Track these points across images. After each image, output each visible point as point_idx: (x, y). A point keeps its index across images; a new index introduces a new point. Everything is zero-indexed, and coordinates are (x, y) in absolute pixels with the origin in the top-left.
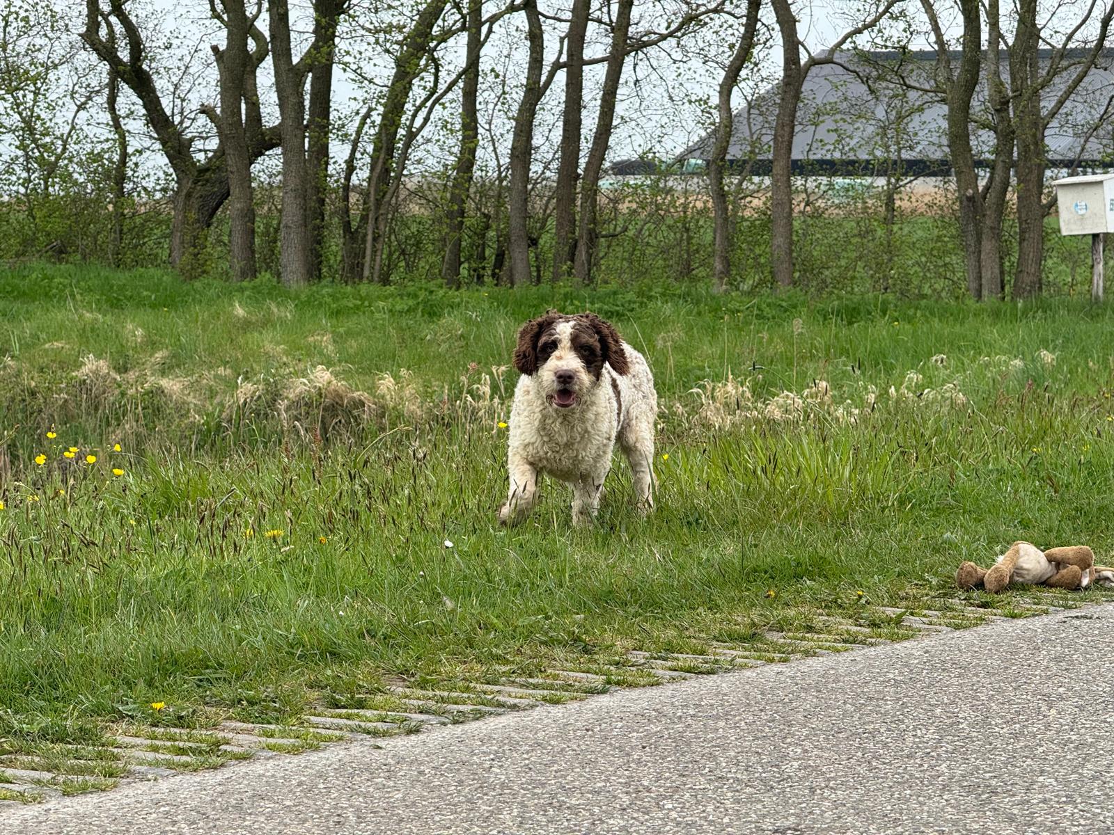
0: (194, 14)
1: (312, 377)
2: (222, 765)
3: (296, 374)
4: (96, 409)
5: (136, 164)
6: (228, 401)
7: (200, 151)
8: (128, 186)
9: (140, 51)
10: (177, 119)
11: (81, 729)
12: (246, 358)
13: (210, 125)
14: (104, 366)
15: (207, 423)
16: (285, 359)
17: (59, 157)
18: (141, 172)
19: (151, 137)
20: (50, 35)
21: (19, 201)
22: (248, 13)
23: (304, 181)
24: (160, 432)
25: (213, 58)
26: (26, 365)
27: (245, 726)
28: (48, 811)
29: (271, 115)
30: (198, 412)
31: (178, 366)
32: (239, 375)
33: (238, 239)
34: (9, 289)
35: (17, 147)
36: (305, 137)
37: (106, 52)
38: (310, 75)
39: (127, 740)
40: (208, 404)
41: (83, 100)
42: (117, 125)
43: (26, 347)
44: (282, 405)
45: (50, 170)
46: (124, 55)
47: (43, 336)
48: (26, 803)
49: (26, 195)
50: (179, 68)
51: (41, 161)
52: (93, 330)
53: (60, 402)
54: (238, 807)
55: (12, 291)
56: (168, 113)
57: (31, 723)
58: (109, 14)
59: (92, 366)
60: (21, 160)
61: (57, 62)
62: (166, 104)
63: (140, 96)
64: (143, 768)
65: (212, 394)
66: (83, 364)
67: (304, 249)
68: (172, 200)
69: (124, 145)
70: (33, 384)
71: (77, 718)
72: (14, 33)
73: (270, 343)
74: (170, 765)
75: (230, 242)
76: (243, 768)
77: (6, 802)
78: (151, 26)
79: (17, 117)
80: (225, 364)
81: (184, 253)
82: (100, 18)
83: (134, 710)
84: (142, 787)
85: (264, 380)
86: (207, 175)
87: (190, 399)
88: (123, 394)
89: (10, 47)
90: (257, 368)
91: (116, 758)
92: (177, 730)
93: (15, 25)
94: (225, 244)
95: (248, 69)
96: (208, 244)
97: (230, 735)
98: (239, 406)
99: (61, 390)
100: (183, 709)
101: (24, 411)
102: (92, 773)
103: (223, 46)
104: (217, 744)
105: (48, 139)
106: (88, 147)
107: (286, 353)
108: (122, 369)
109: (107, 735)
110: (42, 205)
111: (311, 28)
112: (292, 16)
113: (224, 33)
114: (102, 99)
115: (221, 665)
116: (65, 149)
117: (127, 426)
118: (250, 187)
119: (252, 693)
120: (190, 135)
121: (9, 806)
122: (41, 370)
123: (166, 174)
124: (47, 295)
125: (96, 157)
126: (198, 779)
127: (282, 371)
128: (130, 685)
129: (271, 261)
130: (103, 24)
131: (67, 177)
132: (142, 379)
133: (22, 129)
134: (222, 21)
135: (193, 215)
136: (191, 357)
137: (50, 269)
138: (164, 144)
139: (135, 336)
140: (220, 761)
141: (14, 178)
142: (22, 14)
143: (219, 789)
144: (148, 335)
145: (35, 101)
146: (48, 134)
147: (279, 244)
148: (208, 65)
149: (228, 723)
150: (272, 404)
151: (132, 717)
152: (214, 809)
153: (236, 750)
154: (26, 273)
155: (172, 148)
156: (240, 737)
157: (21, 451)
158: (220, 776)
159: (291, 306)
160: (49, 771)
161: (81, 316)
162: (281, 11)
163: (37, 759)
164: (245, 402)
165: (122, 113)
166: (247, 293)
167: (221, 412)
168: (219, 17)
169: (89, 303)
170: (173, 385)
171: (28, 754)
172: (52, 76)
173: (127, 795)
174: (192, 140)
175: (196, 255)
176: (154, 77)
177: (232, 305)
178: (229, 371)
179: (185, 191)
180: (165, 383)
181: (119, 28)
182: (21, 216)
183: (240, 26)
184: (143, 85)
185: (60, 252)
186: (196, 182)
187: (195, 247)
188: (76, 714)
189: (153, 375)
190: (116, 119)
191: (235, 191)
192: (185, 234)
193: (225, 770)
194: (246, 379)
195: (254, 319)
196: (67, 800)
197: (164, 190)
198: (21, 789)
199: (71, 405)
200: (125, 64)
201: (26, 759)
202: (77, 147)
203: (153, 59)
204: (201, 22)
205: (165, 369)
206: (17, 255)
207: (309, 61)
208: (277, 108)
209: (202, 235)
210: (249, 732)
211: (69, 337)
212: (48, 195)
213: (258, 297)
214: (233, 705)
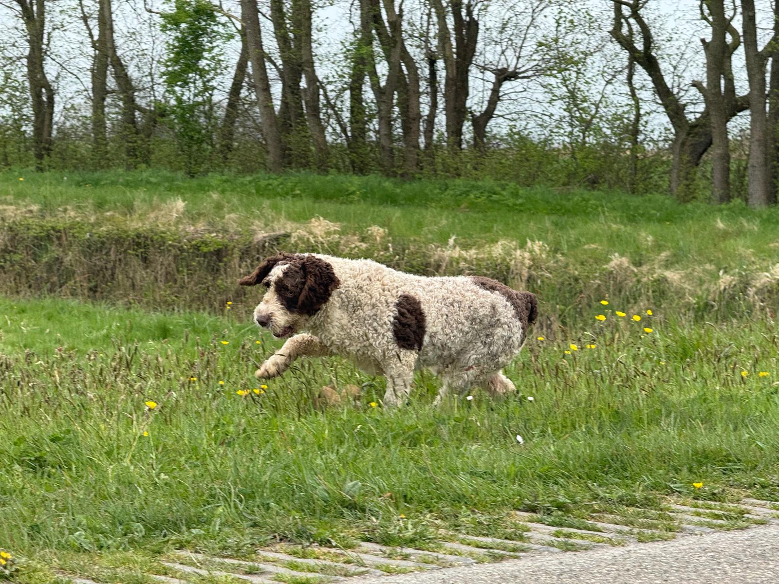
0: (688, 17)
1: (772, 272)
2: (747, 528)
3: (761, 269)
4: (620, 291)
5: (646, 122)
6: (713, 288)
7: (691, 112)
8: (641, 137)
9: (650, 43)
10: (675, 91)
11: (646, 498)
12: (725, 258)
13: (699, 94)
14: (625, 261)
15: (698, 303)
16: (753, 259)
17: (593, 117)
18: (649, 127)
19: (657, 103)
20: (588, 32)
21: (565, 147)
22: (726, 16)
23: (765, 133)
24: (665, 309)
25: (702, 47)
26: (572, 260)
27: (759, 502)
28: (629, 551)
29: (742, 86)
30: (691, 295)
31: (677, 263)
32: (720, 269)
33: (718, 176)
34: (558, 207)
35: (565, 110)
36: (766, 103)
37: (627, 43)
38: (771, 59)
39: (678, 507)
40: (698, 290)
41: (610, 77)
42: (633, 95)
43: (572, 247)
44: (751, 291)
45: (587, 126)
46: (639, 46)
47: (583, 240)
48: (613, 545)
49: (571, 143)
50: (677, 55)
51: (581, 120)
52: (618, 236)
53: (595, 286)
54: (762, 555)
55: (561, 210)
56: (669, 85)
57: (611, 493)
58: (630, 17)
59: (617, 261)
60: (567, 119)
61: (592, 50)
62: (668, 80)
63: (650, 75)
64: (692, 527)
65: (701, 282)
66: (611, 260)
67: (765, 183)
68: (671, 148)
69: (638, 108)
70: (577, 273)
71: (643, 491)
72: (563, 31)
73: (743, 248)
74: (710, 526)
75: (712, 177)
76: (762, 530)
77: (600, 544)
78: (657, 25)
79: (565, 89)
80: (711, 261)
81: (679, 185)
82: (623, 20)
83: (681, 487)
84: (692, 539)
85: (739, 273)
86: (696, 130)
87: (686, 286)
88: (639, 281)
89: (560, 40)
90: (732, 264)
91: (672, 519)
92: (713, 503)
93: (564, 25)
94: (708, 179)
95: (726, 55)
96: (696, 178)
97: (750, 507)
98: (720, 292)
99: (596, 278)
100: (715, 488)
101: (570, 292)
102: (657, 528)
103: (709, 39)
104: (742, 513)
105: (585, 104)
106: (613, 110)
107: (754, 254)
108: (638, 264)
109: (664, 504)
110: (581, 150)
111: (772, 26)
112: (759, 17)
113: (710, 30)
114: (623, 77)
115: (739, 460)
116: (597, 111)
117: (642, 304)
118: (727, 138)
119: (763, 479)
120: (684, 102)
121: (602, 547)
122: (582, 264)
123: (666, 129)
124: (584, 212)
125: (618, 117)
126: (731, 536)
127: (751, 268)
128: (677, 471)
129: (742, 191)
130: (625, 25)
131: (598, 131)
132: (652, 271)
133: (569, 97)
134: (708, 21)
135: (686, 158)
136: (686, 256)
137: (586, 194)
138: (666, 107)
139: (647, 241)
140: (745, 524)
141: (562, 131)
142: (570, 18)
143: (747, 543)
144: (656, 241)
145: (577, 78)
146: (585, 101)
147: (747, 178)
148: (697, 53)
149: (747, 500)
150: (744, 291)
151: (679, 492)
152: (745, 556)
153: (756, 518)
154: (570, 197)
155: (672, 110)
156: (758, 509)
157: (568, 320)
158: (745, 535)
159: (757, 222)
160: (627, 525)
161: (610, 227)
162: (750, 14)
163: (618, 517)
164: (725, 289)
165: (637, 86)
166: (725, 212)
167: (708, 295)
168: (706, 19)
169: (615, 218)
170: (673, 276)
171: (611, 513)
172: (588, 61)
173: (681, 544)
174: (685, 105)
175: (687, 186)
176: (660, 61)
177: (716, 221)
178: (713, 267)
179: (680, 141)
180: (669, 274)
181: (636, 27)
182: (567, 158)
183: (721, 25)
184: (651, 65)
185: (594, 183)
186: (688, 134)
187: (687, 179)
188: (641, 488)
189: (659, 268)
190: (633, 90)
191: (716, 141)
192: (681, 171)
193: (749, 531)
194: (725, 272)
195: (730, 230)
196: (642, 545)
197: (665, 140)
198: (610, 536)
199: (603, 288)
200: (639, 52)
201: (611, 516)
202: (605, 110)
203: (659, 48)
204: (693, 22)
205: (668, 265)
206: (564, 185)
207: (770, 49)
208: (747, 83)
209: (692, 171)
210: (763, 506)
211: (601, 241)
212: (585, 143)
213: (733, 215)
214: (750, 487)
